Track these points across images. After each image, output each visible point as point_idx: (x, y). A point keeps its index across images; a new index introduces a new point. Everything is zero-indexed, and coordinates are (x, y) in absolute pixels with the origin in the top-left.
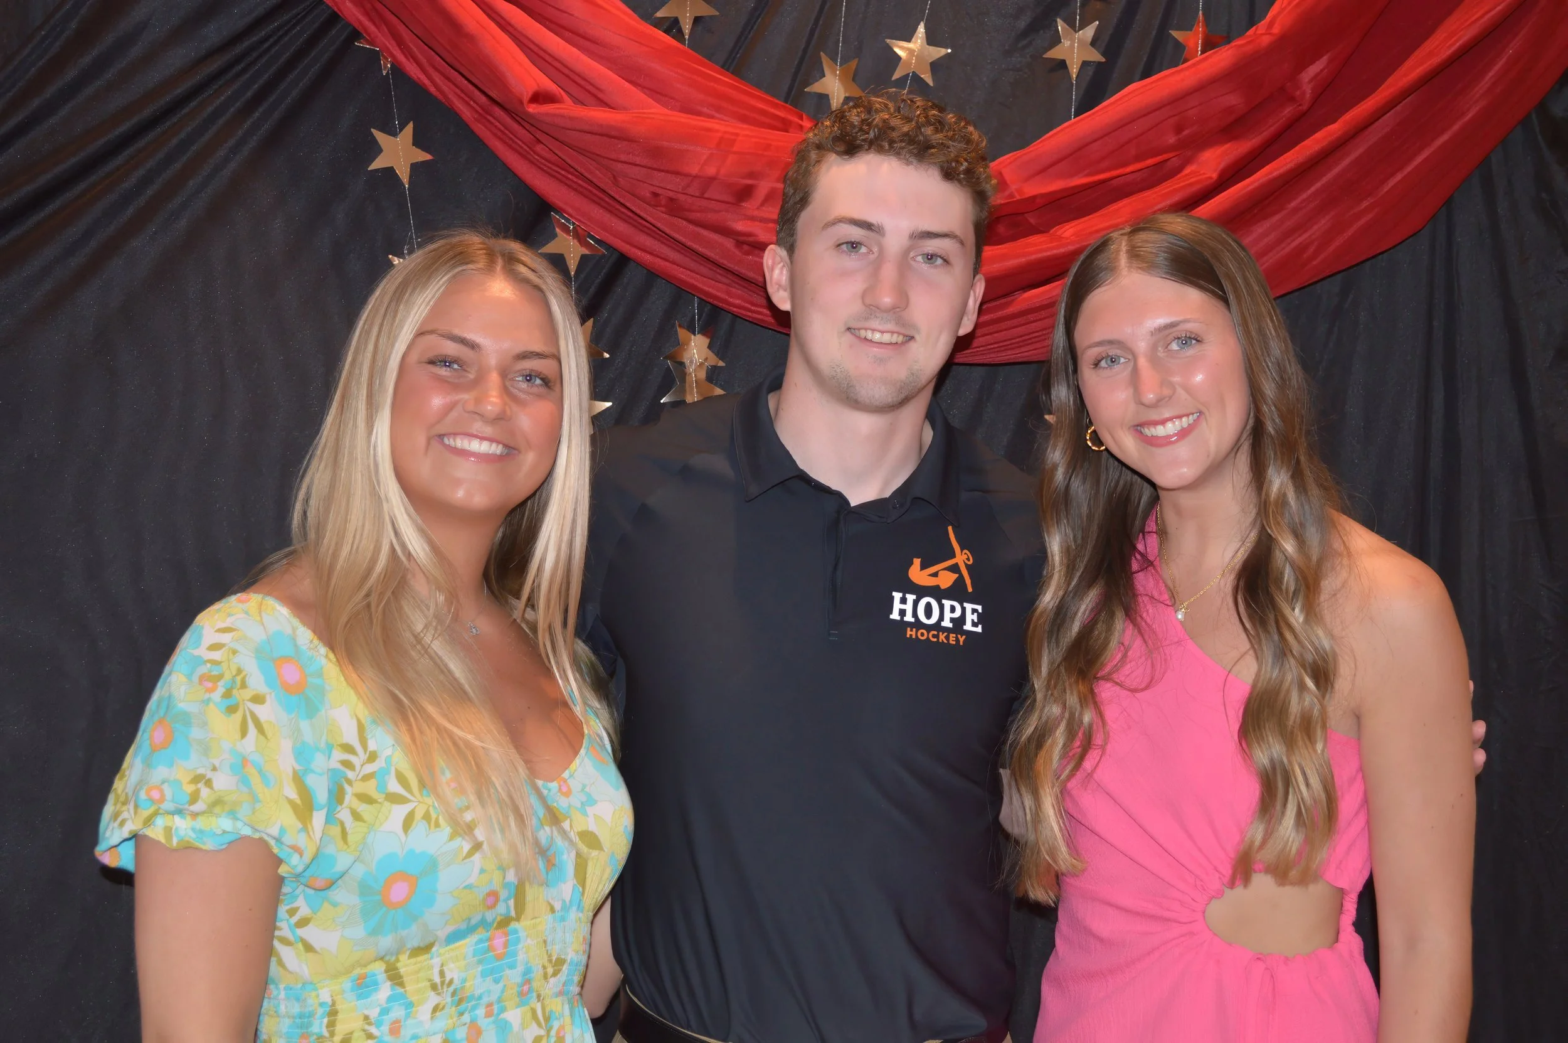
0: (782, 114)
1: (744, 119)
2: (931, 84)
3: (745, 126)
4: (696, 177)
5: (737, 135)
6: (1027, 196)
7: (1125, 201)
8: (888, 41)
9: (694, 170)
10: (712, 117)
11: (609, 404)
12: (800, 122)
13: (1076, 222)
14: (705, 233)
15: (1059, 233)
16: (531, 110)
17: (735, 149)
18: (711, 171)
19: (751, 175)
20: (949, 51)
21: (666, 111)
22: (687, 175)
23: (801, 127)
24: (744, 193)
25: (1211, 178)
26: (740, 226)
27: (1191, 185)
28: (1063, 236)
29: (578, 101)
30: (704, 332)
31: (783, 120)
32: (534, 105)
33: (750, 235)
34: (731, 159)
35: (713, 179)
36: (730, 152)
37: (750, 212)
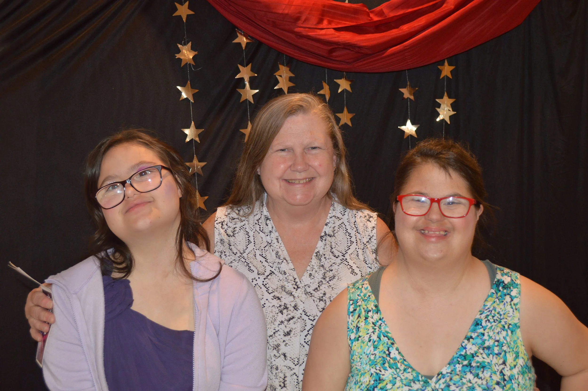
4: (282, 14)
6: (390, 17)
7: (424, 17)
9: (281, 12)
11: (257, 91)
13: (408, 24)
14: (284, 32)
15: (402, 28)
17: (294, 4)
18: (286, 12)
19: (300, 13)
22: (278, 13)
24: (298, 19)
25: (451, 8)
26: (297, 30)
27: (445, 10)
28: (403, 29)
30: (287, 65)
33: (300, 33)
34: (293, 7)
35: (287, 14)
36: (292, 5)
37: (299, 25)
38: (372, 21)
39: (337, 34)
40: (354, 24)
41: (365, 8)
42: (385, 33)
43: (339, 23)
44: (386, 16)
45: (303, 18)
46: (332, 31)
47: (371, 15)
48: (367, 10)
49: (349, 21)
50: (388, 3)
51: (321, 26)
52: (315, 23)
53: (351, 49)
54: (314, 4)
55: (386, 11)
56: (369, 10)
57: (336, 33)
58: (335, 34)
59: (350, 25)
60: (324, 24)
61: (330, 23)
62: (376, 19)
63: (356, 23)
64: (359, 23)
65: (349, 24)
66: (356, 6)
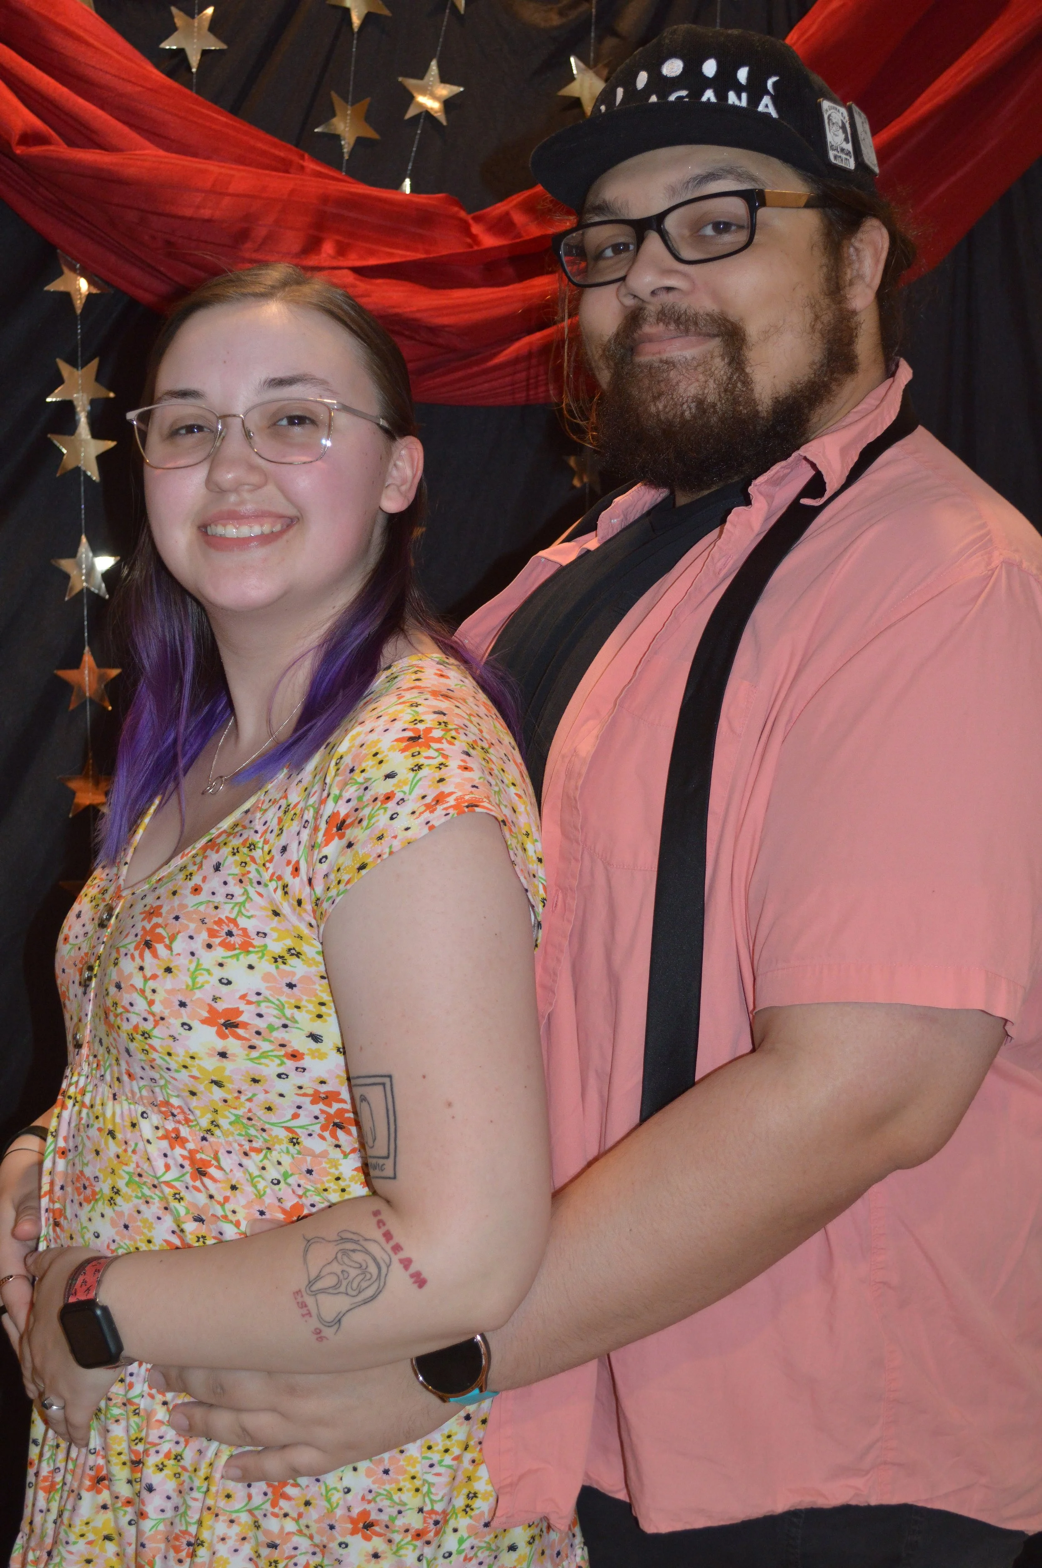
0: (282, 154)
1: (241, 160)
2: (445, 123)
3: (241, 167)
4: (191, 219)
5: (232, 176)
6: (532, 237)
8: (400, 79)
9: (188, 212)
10: (208, 158)
11: (112, 444)
12: (301, 162)
16: (18, 152)
17: (232, 189)
18: (206, 213)
19: (249, 217)
20: (462, 89)
21: (161, 153)
22: (182, 218)
23: (302, 168)
24: (243, 235)
29: (71, 143)
31: (283, 160)
32: (23, 148)
34: (226, 201)
35: (209, 221)
36: (223, 194)
37: (247, 255)
38: (476, 248)
39: (363, 286)
40: (423, 256)
41: (456, 209)
42: (511, 287)
43: (372, 253)
44: (519, 236)
45: (261, 232)
46: (349, 278)
47: (476, 229)
48: (463, 214)
49: (407, 248)
50: (526, 194)
51: (312, 261)
52: (296, 248)
53: (407, 333)
54: (292, 192)
55: (518, 218)
56: (469, 213)
57: (358, 283)
58: (354, 286)
59: (403, 260)
60: (324, 255)
61: (342, 250)
62: (489, 241)
63: (427, 252)
64: (431, 256)
65: (400, 255)
66: (424, 201)
